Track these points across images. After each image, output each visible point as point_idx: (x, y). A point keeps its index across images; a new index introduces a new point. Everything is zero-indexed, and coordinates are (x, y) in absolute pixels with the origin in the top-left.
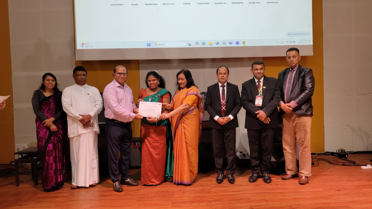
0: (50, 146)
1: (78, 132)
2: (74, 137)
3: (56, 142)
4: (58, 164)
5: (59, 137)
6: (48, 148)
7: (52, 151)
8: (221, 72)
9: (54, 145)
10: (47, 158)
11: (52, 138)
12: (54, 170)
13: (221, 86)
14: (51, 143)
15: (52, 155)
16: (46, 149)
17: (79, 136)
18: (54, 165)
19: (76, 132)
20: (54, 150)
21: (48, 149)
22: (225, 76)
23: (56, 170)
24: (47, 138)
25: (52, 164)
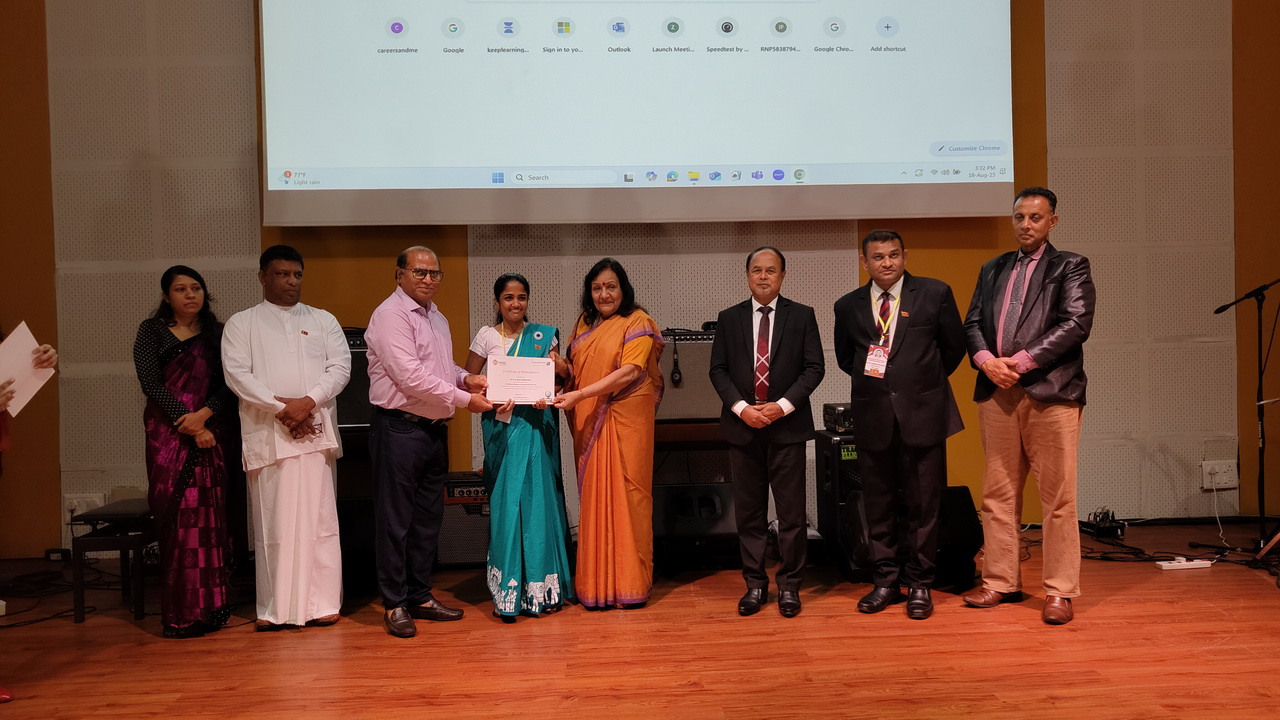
0: (192, 495)
1: (273, 451)
2: (261, 469)
3: (209, 485)
4: (215, 551)
5: (218, 465)
6: (186, 501)
7: (196, 511)
8: (759, 264)
9: (203, 491)
10: (181, 532)
11: (197, 470)
12: (201, 569)
13: (759, 310)
14: (194, 485)
15: (195, 525)
16: (179, 503)
17: (278, 464)
18: (201, 556)
19: (266, 454)
20: (202, 509)
21: (183, 506)
22: (772, 277)
23: (207, 572)
24: (180, 468)
25: (195, 552)
